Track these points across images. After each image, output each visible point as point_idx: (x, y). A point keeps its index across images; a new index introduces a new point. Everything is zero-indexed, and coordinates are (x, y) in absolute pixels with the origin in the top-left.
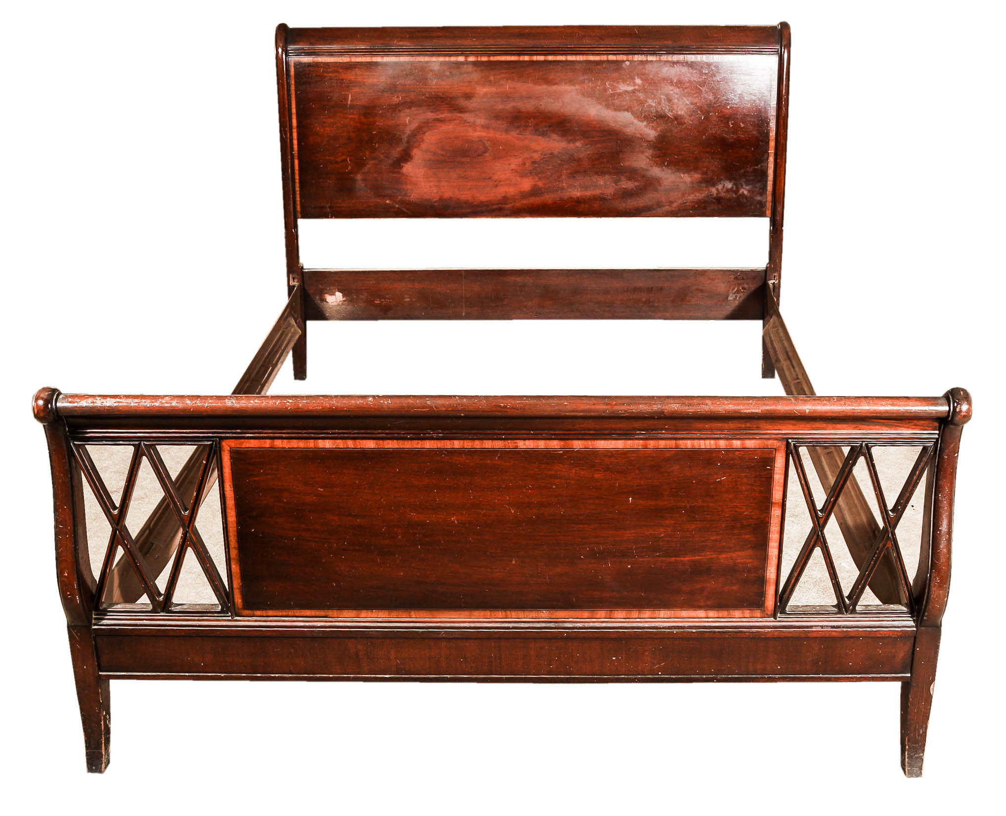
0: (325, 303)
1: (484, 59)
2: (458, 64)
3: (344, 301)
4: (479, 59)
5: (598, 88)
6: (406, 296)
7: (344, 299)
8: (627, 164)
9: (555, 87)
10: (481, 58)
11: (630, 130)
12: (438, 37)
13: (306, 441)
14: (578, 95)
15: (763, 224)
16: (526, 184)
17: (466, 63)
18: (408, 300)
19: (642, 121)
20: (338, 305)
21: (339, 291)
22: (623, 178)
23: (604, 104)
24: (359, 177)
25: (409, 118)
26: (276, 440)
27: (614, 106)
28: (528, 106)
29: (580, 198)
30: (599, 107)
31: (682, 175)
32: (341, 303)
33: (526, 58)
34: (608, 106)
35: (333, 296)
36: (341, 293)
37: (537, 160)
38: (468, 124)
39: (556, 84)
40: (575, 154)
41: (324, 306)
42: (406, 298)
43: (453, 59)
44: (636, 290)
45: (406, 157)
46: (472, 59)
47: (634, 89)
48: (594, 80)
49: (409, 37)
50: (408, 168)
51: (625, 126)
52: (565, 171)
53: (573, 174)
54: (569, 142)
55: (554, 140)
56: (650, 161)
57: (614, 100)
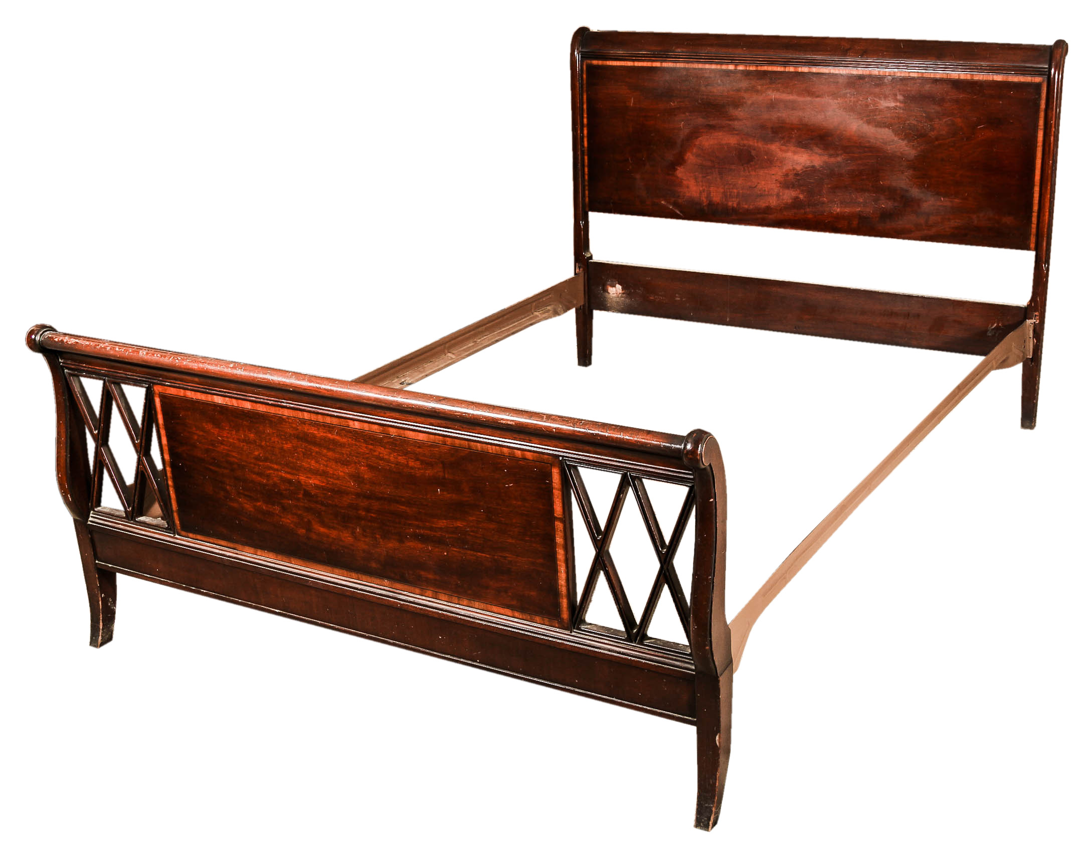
0: (607, 294)
1: (752, 68)
2: (728, 73)
3: (623, 294)
4: (748, 69)
5: (860, 102)
6: (677, 295)
7: (623, 292)
8: (887, 183)
9: (818, 99)
10: (749, 67)
11: (890, 148)
12: (712, 45)
13: (206, 395)
14: (840, 110)
15: (1028, 257)
16: (789, 195)
17: (735, 72)
18: (679, 299)
19: (903, 140)
20: (618, 297)
21: (619, 284)
22: (882, 197)
23: (865, 119)
24: (638, 176)
25: (683, 122)
26: (187, 391)
27: (875, 122)
28: (792, 117)
29: (840, 213)
30: (861, 122)
31: (942, 199)
32: (620, 295)
33: (792, 69)
34: (869, 122)
35: (614, 288)
36: (621, 285)
37: (799, 173)
38: (736, 132)
39: (818, 97)
40: (836, 169)
41: (606, 296)
42: (676, 297)
43: (724, 67)
44: (892, 314)
45: (680, 160)
46: (741, 68)
47: (895, 106)
48: (856, 94)
49: (687, 44)
50: (680, 172)
51: (885, 143)
52: (826, 186)
53: (834, 189)
54: (830, 156)
55: (816, 153)
56: (910, 181)
57: (875, 115)
